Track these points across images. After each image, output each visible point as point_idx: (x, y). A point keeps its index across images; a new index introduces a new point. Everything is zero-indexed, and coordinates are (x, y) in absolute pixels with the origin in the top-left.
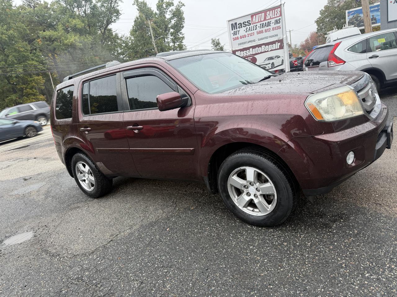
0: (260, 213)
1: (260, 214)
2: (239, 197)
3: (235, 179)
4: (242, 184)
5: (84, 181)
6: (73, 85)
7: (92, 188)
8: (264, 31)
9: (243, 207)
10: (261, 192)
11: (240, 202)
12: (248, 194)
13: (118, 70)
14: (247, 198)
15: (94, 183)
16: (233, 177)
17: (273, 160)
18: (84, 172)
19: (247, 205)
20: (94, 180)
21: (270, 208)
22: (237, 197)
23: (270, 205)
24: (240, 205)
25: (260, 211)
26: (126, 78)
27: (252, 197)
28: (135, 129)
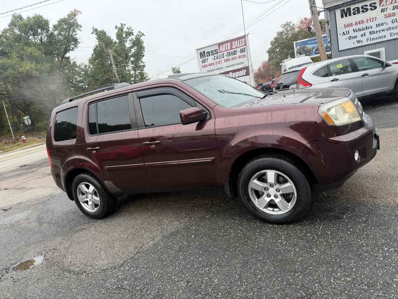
0: (280, 211)
1: (280, 213)
2: (259, 200)
3: (255, 183)
4: (262, 187)
5: (87, 202)
6: (77, 106)
7: (96, 209)
8: (231, 59)
9: (264, 208)
10: (281, 192)
11: (260, 204)
12: (269, 196)
13: (131, 90)
14: (268, 200)
15: (99, 203)
16: (254, 181)
17: (292, 162)
18: (87, 193)
19: (267, 206)
20: (99, 200)
21: (290, 206)
22: (257, 199)
23: (290, 203)
24: (260, 206)
25: (280, 210)
26: (140, 98)
27: (272, 197)
28: (152, 144)
